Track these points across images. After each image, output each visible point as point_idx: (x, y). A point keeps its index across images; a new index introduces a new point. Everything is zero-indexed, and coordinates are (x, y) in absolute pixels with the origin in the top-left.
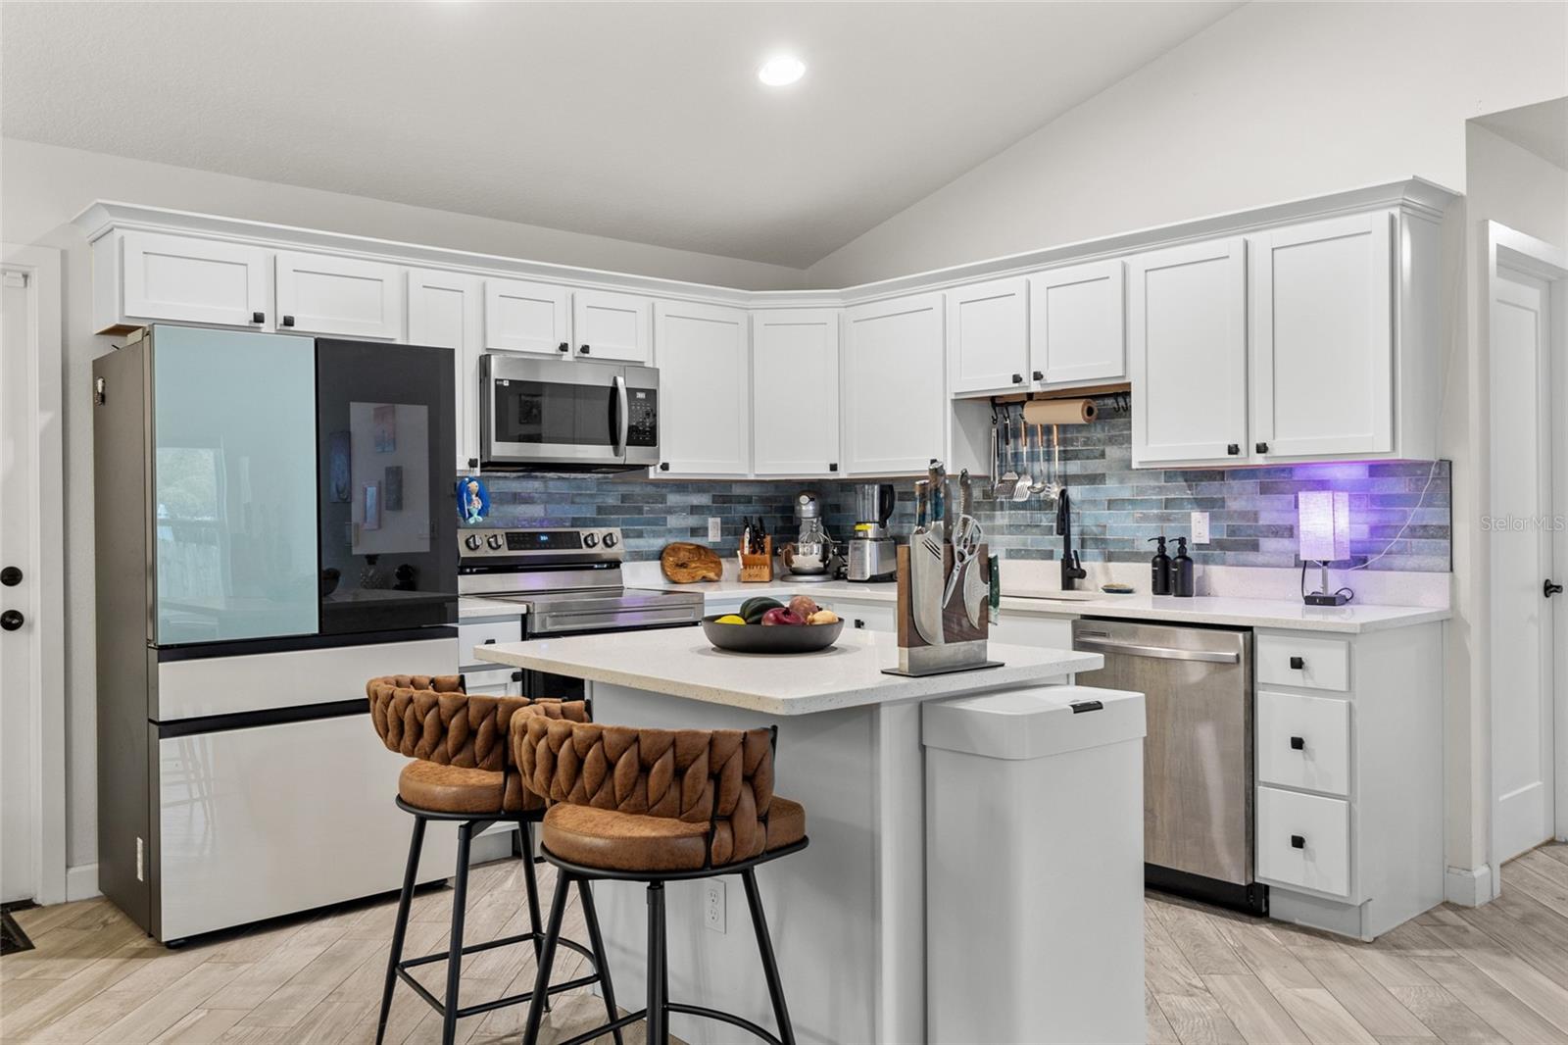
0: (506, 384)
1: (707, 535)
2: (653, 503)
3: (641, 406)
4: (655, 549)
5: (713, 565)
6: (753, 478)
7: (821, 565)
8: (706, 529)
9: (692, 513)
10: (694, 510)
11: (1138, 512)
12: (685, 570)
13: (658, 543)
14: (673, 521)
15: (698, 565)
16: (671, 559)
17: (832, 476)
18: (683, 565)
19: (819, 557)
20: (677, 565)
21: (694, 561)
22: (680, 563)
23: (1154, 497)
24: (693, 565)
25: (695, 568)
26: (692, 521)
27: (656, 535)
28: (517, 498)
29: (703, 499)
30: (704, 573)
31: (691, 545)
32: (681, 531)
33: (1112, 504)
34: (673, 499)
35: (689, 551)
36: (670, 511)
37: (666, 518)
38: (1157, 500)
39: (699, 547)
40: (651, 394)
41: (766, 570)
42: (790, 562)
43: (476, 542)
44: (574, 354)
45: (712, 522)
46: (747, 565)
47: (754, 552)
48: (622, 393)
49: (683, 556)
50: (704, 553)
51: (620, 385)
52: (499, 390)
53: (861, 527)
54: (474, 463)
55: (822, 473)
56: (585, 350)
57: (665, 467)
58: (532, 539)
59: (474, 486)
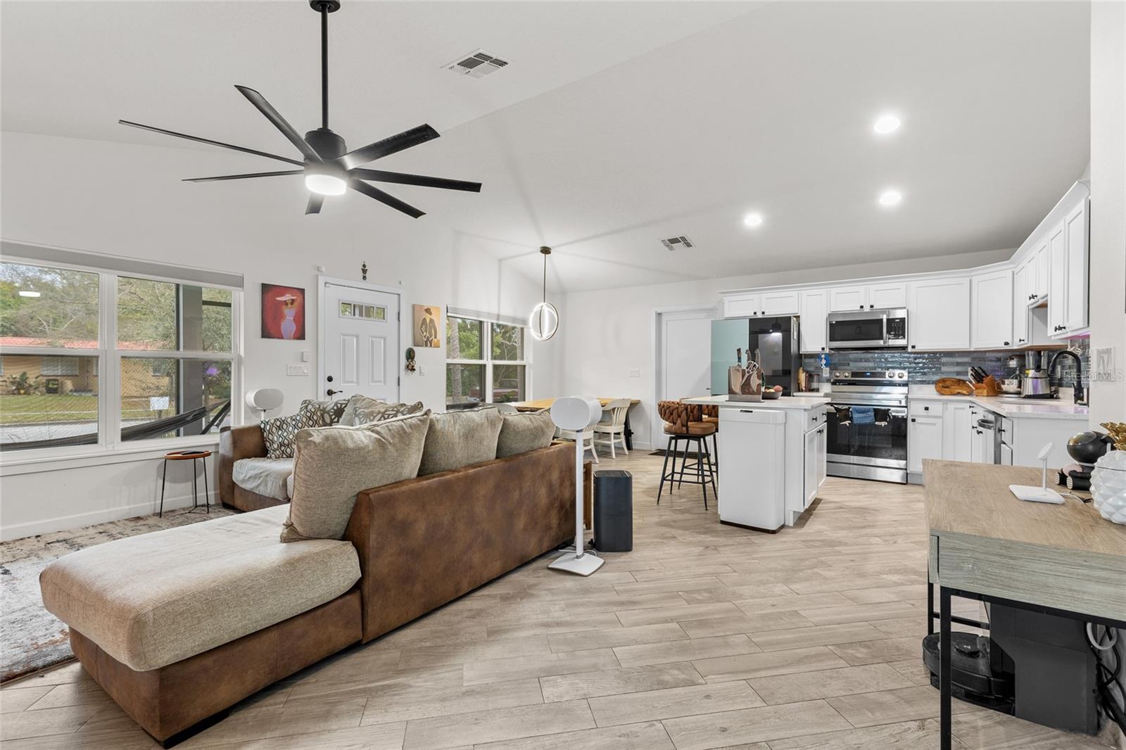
0: (834, 322)
1: (966, 374)
3: (897, 324)
4: (934, 379)
5: (966, 387)
6: (973, 350)
7: (1017, 389)
8: (965, 371)
9: (956, 366)
10: (958, 364)
12: (948, 389)
13: (936, 378)
14: (944, 369)
15: (956, 387)
16: (940, 384)
17: (1008, 348)
18: (946, 387)
19: (1016, 386)
20: (943, 387)
21: (954, 386)
25: (954, 388)
26: (958, 369)
27: (934, 374)
28: (861, 360)
29: (966, 360)
30: (960, 391)
31: (955, 379)
32: (951, 373)
34: (944, 360)
35: (953, 381)
36: (944, 364)
37: (941, 368)
39: (959, 380)
40: (903, 320)
41: (985, 391)
42: (1000, 388)
43: (838, 374)
44: (867, 309)
45: (970, 369)
46: (976, 388)
47: (978, 382)
48: (885, 321)
49: (948, 383)
50: (961, 383)
51: (885, 318)
52: (831, 325)
53: (1027, 372)
54: (823, 349)
55: (1001, 346)
56: (872, 306)
57: (913, 347)
58: (863, 374)
59: (823, 356)
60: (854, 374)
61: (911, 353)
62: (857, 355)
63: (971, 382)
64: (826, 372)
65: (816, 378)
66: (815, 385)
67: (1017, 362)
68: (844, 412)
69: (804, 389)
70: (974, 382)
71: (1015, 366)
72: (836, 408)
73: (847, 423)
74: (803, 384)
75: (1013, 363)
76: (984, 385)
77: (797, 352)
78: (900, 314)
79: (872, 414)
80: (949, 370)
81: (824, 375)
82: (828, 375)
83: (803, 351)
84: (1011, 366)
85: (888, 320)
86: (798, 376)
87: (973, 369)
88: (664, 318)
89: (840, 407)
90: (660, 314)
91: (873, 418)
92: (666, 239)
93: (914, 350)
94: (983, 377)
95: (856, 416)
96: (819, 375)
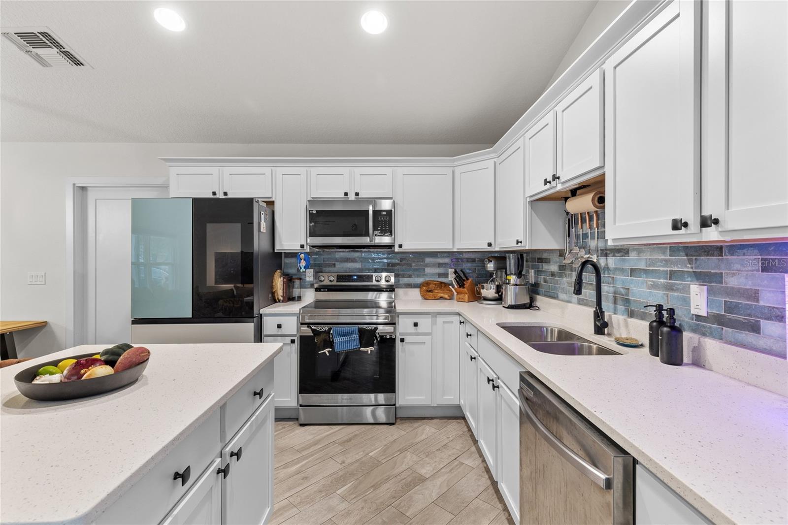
0: (314, 212)
1: (448, 277)
2: (417, 262)
3: (384, 218)
4: (418, 283)
5: (448, 292)
6: (456, 250)
7: (497, 295)
8: (448, 274)
9: (439, 267)
10: (440, 265)
11: (651, 280)
12: (431, 293)
13: (420, 280)
14: (428, 270)
15: (439, 291)
16: (424, 288)
17: (490, 249)
18: (430, 291)
19: (496, 292)
20: (427, 291)
21: (437, 289)
22: (429, 290)
23: (661, 269)
24: (436, 291)
25: (437, 292)
26: (441, 270)
27: (418, 276)
28: (347, 260)
29: (447, 260)
30: (442, 295)
31: (438, 281)
32: (433, 275)
33: (633, 272)
34: (428, 260)
35: (436, 284)
36: (427, 265)
37: (424, 269)
38: (664, 271)
39: (441, 283)
40: (389, 212)
41: (466, 296)
42: (479, 293)
43: (322, 279)
44: (352, 197)
45: (451, 271)
46: (458, 293)
47: (460, 287)
48: (371, 213)
49: (432, 286)
50: (444, 286)
51: (371, 208)
52: (311, 215)
53: (508, 277)
54: (302, 246)
55: (484, 247)
56: (357, 194)
57: (400, 246)
58: (349, 278)
59: (302, 256)
60: (340, 278)
61: (398, 253)
62: (342, 254)
63: (453, 287)
64: (310, 275)
65: (297, 283)
66: (296, 292)
67: (495, 264)
68: (323, 336)
69: (281, 298)
70: (456, 287)
71: (492, 269)
72: (313, 330)
73: (326, 351)
74: (280, 293)
75: (491, 266)
76: (465, 289)
77: (271, 251)
78: (386, 205)
79: (356, 336)
80: (431, 272)
81: (308, 279)
82: (312, 279)
83: (278, 248)
84: (489, 269)
85: (375, 212)
86: (272, 282)
87: (456, 272)
88: (91, 196)
89: (319, 328)
90: (83, 189)
91: (357, 342)
92: (12, 31)
93: (401, 250)
94: (464, 280)
95: (337, 340)
96: (300, 279)
